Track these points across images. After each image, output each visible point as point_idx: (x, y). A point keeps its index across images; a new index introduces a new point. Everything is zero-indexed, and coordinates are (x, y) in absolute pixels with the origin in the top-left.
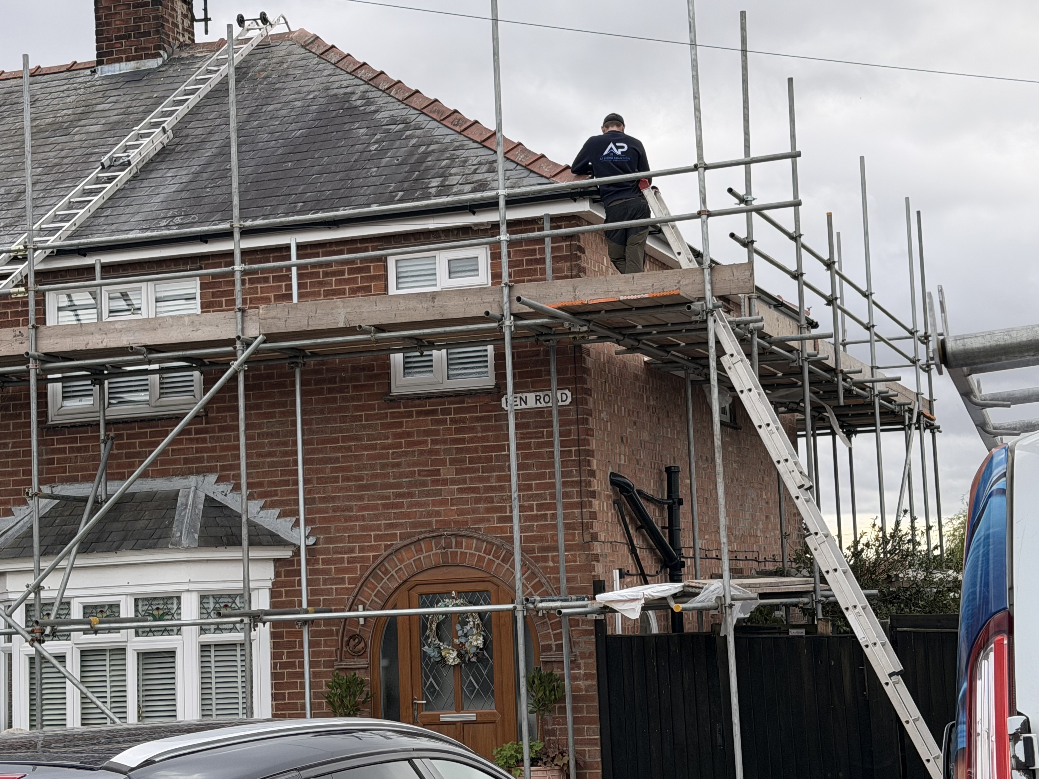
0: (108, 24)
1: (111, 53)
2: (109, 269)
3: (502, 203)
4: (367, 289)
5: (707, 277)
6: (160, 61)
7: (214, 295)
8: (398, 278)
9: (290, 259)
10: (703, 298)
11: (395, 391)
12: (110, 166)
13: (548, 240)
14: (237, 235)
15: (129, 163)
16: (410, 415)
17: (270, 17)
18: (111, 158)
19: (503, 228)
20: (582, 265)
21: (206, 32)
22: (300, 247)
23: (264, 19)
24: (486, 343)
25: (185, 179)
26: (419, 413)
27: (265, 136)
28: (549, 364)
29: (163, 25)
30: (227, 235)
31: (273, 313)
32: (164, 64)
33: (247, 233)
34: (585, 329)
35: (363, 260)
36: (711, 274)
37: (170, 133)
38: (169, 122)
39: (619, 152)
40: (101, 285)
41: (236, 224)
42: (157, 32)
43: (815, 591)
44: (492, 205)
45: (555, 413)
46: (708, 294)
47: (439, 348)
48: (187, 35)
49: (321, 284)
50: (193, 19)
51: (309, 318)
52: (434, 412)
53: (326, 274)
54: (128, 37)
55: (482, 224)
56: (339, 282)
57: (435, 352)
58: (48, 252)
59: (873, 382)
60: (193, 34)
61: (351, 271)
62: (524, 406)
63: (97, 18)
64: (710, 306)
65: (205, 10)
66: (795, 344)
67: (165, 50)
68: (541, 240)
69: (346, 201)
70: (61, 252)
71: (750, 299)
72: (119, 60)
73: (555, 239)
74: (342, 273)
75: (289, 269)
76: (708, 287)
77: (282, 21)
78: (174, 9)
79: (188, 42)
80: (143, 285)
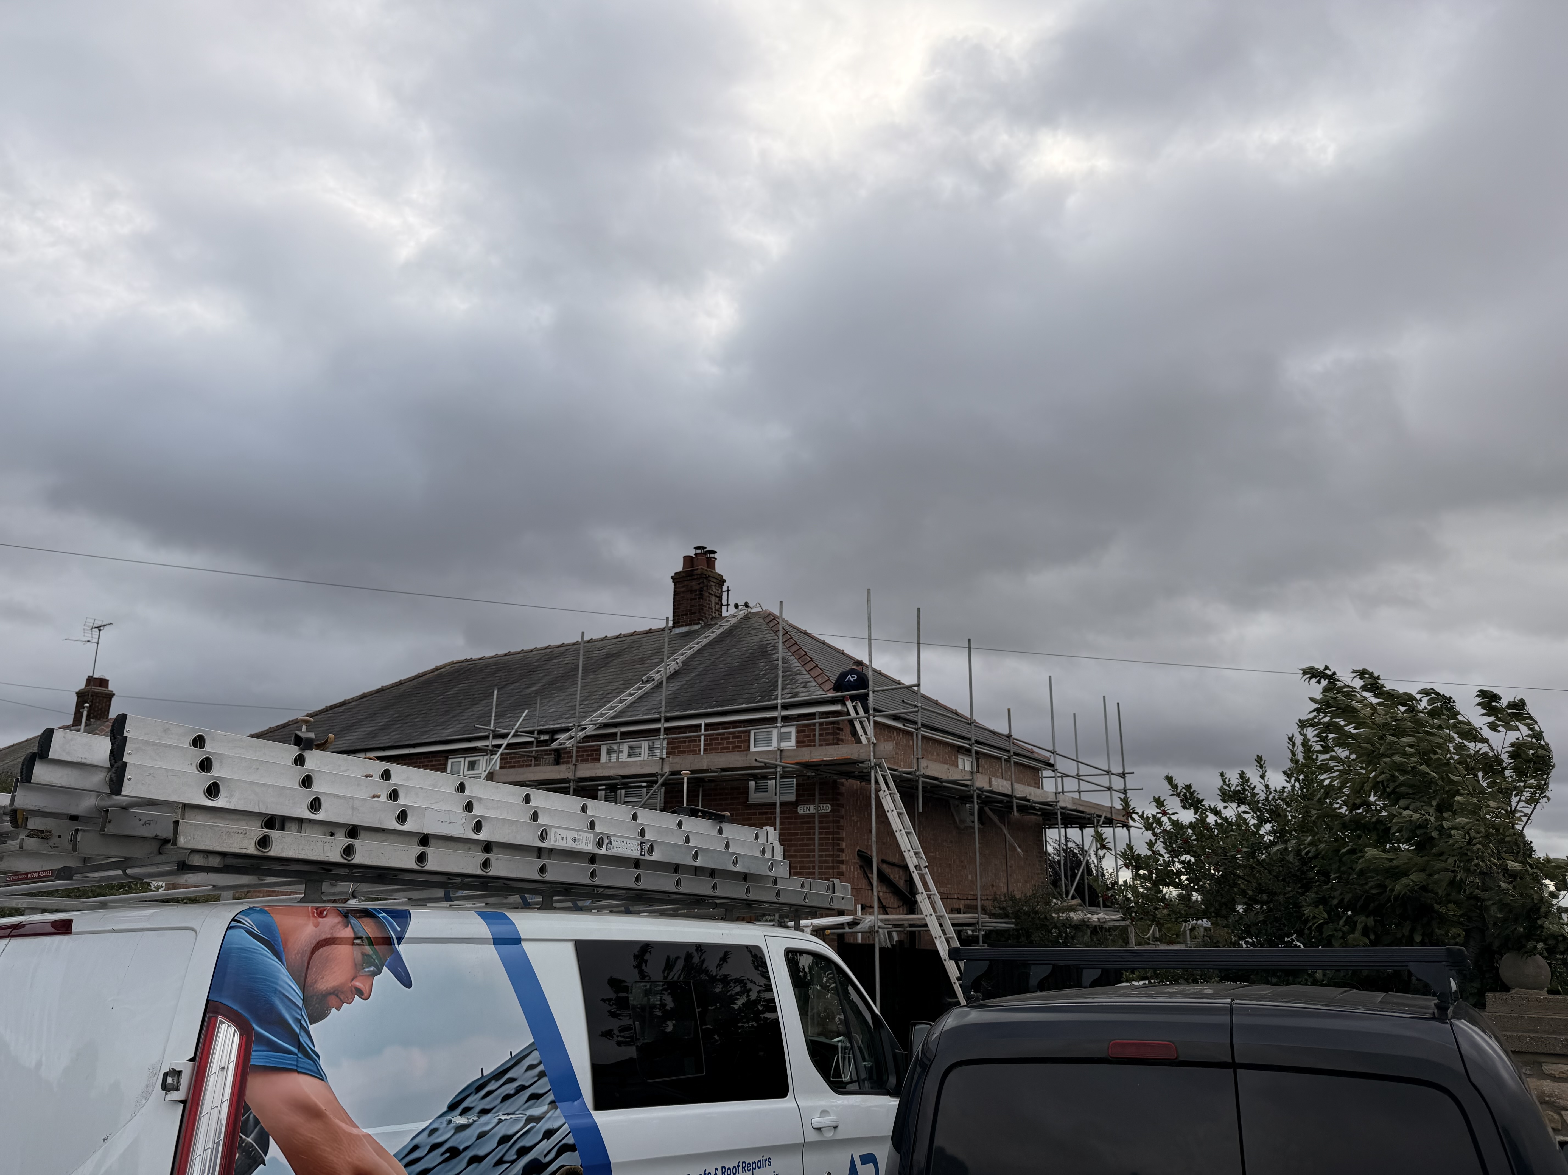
0: (679, 608)
1: (679, 622)
2: (625, 735)
3: (779, 707)
4: (740, 747)
5: (872, 749)
6: (699, 626)
7: (673, 748)
8: (755, 741)
9: (701, 731)
10: (870, 761)
11: (751, 801)
12: (647, 681)
13: (817, 725)
14: (663, 721)
15: (654, 680)
16: (755, 814)
17: (750, 605)
18: (647, 677)
19: (779, 720)
20: (841, 737)
21: (727, 611)
22: (706, 725)
23: (746, 605)
24: (793, 777)
25: (676, 688)
26: (760, 814)
27: (722, 666)
28: (815, 790)
29: (702, 609)
30: (658, 720)
31: (675, 761)
32: (702, 627)
33: (668, 720)
34: (813, 774)
35: (739, 732)
36: (874, 747)
37: (681, 665)
38: (682, 658)
39: (852, 680)
40: (619, 743)
41: (663, 715)
42: (699, 612)
43: (978, 923)
44: (774, 708)
45: (816, 816)
46: (872, 758)
47: (771, 779)
48: (717, 613)
49: (720, 744)
50: (722, 605)
51: (691, 763)
52: (766, 813)
53: (722, 739)
54: (686, 615)
55: (792, 715)
56: (727, 743)
57: (769, 781)
58: (598, 726)
59: (1056, 802)
60: (721, 612)
61: (733, 738)
62: (808, 812)
63: (674, 606)
64: (873, 764)
65: (728, 600)
66: (968, 783)
67: (702, 620)
68: (814, 724)
69: (733, 701)
70: (605, 726)
71: (918, 759)
72: (682, 626)
73: (821, 724)
74: (729, 738)
75: (700, 736)
76: (872, 754)
77: (758, 605)
78: (710, 601)
79: (718, 616)
80: (643, 742)
